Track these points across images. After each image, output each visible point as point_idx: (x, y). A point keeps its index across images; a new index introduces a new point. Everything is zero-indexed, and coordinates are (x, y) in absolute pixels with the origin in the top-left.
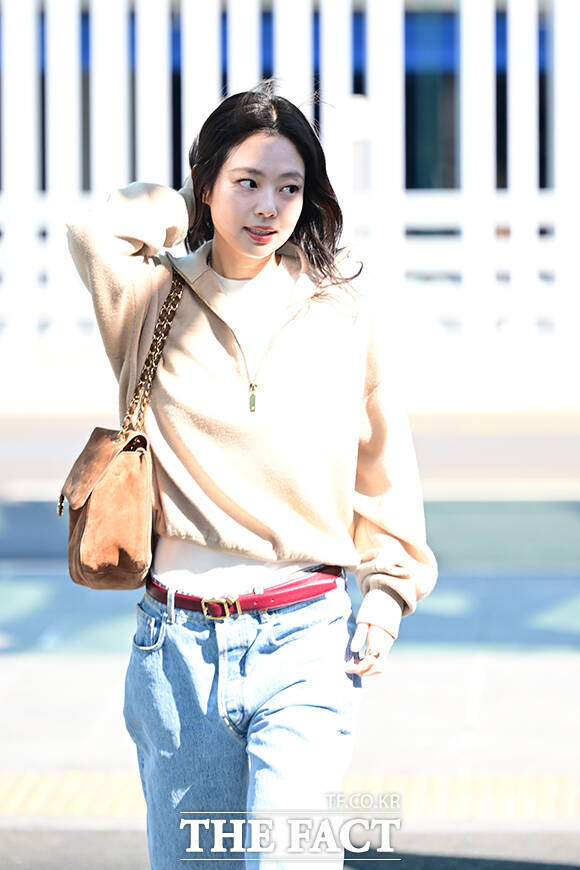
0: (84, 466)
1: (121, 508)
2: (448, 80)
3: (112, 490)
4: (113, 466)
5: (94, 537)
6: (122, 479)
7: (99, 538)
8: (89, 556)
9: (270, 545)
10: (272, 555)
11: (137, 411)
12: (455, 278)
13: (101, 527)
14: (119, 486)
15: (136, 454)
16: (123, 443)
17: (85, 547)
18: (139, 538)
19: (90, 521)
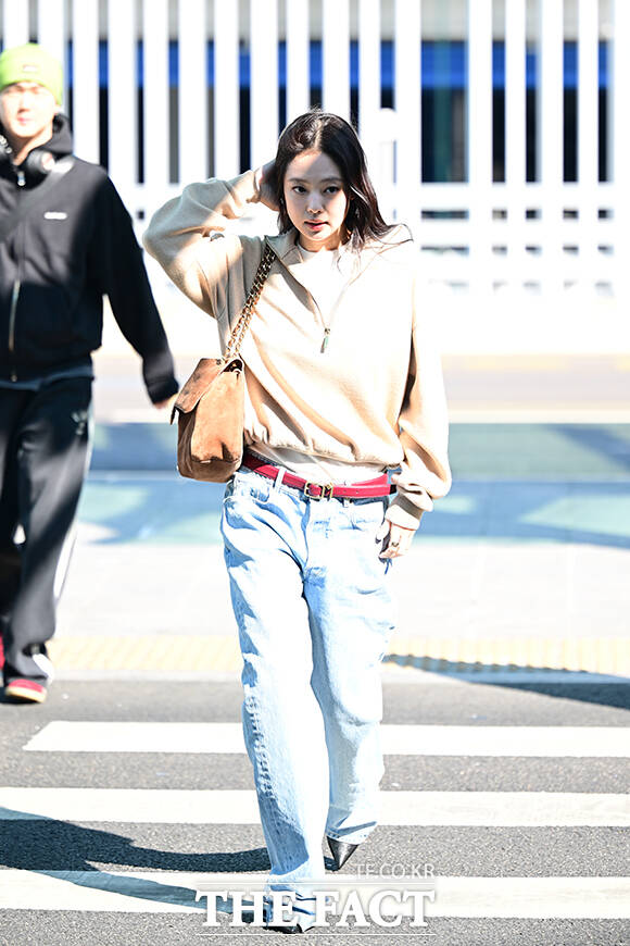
0: (194, 384)
1: (221, 413)
2: (458, 94)
3: (214, 400)
4: (215, 383)
5: (202, 434)
6: (222, 392)
7: (205, 435)
8: (198, 448)
9: (349, 449)
10: (351, 458)
11: (234, 345)
12: (462, 250)
13: (207, 427)
14: (220, 398)
15: (234, 374)
16: (224, 366)
17: (194, 442)
18: (235, 435)
19: (197, 423)
